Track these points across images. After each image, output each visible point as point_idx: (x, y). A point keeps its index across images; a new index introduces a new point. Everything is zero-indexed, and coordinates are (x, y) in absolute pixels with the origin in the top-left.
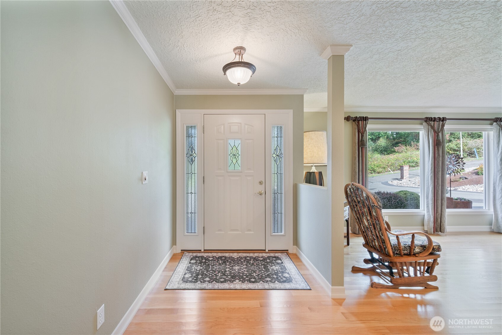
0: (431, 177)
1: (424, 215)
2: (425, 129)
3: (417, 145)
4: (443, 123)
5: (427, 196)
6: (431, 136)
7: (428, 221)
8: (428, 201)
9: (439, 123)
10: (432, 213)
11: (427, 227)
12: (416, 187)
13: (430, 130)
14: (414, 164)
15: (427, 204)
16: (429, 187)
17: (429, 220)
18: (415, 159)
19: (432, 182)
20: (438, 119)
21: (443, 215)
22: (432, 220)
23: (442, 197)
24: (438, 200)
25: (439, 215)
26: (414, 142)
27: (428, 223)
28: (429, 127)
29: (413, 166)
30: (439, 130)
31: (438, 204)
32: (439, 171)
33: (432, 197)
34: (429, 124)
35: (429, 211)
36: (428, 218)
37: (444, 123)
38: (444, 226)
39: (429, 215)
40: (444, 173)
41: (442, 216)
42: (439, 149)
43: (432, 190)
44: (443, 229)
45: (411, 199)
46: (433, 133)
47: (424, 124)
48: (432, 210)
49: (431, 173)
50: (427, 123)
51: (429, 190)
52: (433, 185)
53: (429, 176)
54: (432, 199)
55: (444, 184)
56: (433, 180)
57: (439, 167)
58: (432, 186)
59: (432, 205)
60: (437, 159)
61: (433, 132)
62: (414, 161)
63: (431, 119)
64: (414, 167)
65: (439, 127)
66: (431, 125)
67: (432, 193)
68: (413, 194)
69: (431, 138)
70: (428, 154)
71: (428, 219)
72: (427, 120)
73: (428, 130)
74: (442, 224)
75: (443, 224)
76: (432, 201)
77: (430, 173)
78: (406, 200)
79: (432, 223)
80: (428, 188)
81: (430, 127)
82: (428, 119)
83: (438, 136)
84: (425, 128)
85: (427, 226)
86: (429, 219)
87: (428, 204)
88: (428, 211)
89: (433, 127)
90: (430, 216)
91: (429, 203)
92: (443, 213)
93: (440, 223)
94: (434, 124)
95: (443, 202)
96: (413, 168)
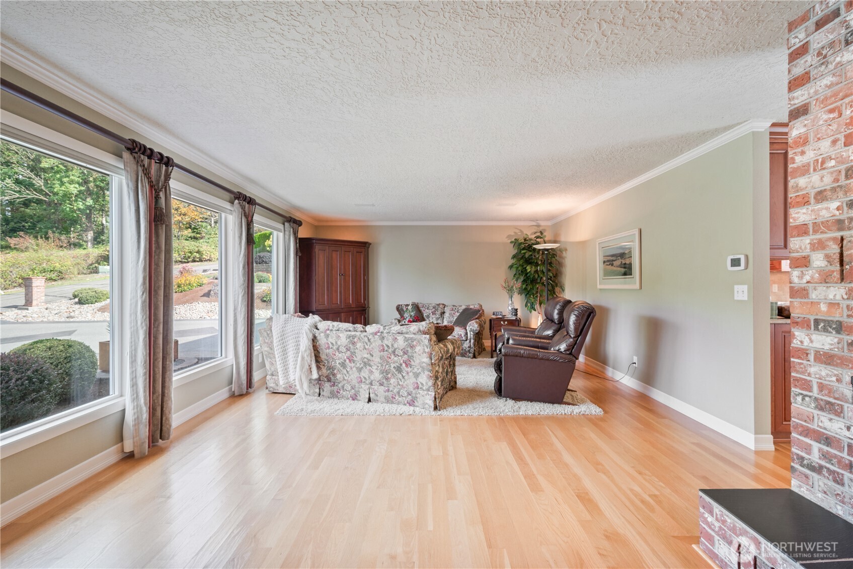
0: (143, 303)
1: (124, 411)
2: (127, 172)
3: (59, 239)
4: (167, 171)
5: (131, 357)
6: (142, 195)
7: (135, 425)
8: (136, 370)
9: (160, 166)
10: (145, 400)
11: (134, 443)
12: (62, 320)
13: (141, 177)
14: (54, 275)
15: (132, 380)
16: (137, 330)
17: (137, 421)
18: (57, 265)
19: (144, 317)
20: (159, 156)
21: (166, 395)
22: (146, 419)
23: (165, 352)
24: (156, 360)
25: (157, 397)
26: (54, 232)
27: (136, 430)
28: (137, 167)
29: (52, 279)
30: (160, 184)
31: (156, 370)
32: (159, 288)
33: (146, 355)
34: (138, 162)
35: (137, 396)
36: (136, 416)
37: (170, 171)
38: (169, 421)
39: (137, 407)
40: (169, 293)
41: (166, 399)
42: (160, 231)
43: (145, 337)
44: (168, 428)
45: (65, 358)
46: (147, 187)
47: (126, 155)
48: (145, 391)
49: (143, 294)
50: (134, 158)
51: (139, 338)
52: (146, 325)
53: (137, 301)
54: (145, 362)
55: (170, 320)
56: (146, 310)
57: (160, 278)
58: (145, 328)
59: (146, 379)
60: (154, 257)
61: (147, 185)
62: (54, 268)
63: (143, 148)
64: (55, 280)
65: (160, 177)
66: (144, 166)
67: (145, 345)
68: (70, 346)
69: (143, 199)
70: (136, 240)
71: (135, 420)
72: (134, 149)
73: (135, 176)
74: (164, 419)
75: (166, 419)
76: (146, 369)
77: (140, 293)
78: (52, 363)
79: (146, 425)
80: (135, 333)
81: (140, 169)
82: (137, 146)
83: (157, 198)
84: (129, 169)
85: (133, 438)
86: (138, 417)
87: (136, 377)
88: (135, 398)
89: (147, 172)
90: (141, 408)
91: (138, 375)
92: (166, 391)
93: (160, 417)
94: (150, 164)
95: (168, 363)
96: (53, 283)
